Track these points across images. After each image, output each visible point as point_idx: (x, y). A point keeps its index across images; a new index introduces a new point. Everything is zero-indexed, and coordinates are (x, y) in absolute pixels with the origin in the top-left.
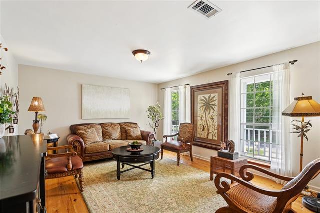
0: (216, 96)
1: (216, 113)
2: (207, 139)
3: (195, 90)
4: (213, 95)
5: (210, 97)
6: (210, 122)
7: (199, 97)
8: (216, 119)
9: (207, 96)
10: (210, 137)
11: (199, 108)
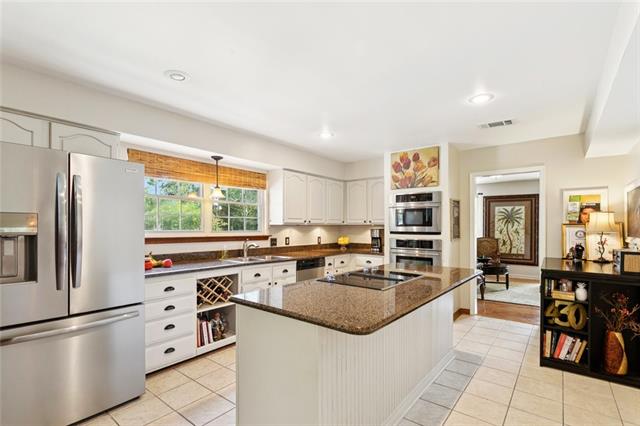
0: (522, 209)
1: (522, 226)
2: (510, 254)
3: (489, 201)
4: (517, 208)
5: (512, 210)
6: (514, 237)
7: (497, 208)
8: (522, 232)
9: (509, 208)
10: (514, 251)
11: (496, 220)
